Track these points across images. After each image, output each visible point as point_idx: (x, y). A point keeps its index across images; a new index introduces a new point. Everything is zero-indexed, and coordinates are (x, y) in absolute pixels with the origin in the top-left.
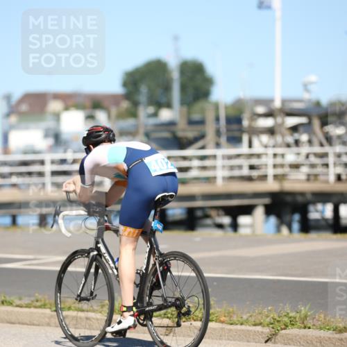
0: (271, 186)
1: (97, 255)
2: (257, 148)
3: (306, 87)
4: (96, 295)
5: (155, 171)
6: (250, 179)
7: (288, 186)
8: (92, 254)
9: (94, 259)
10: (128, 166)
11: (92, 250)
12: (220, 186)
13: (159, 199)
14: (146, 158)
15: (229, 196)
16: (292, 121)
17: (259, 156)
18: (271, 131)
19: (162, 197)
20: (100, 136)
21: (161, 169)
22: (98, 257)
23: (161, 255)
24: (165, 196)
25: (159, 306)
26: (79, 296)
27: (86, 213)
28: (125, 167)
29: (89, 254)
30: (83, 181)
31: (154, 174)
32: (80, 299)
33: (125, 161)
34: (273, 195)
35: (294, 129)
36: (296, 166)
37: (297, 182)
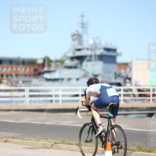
30: (86, 98)
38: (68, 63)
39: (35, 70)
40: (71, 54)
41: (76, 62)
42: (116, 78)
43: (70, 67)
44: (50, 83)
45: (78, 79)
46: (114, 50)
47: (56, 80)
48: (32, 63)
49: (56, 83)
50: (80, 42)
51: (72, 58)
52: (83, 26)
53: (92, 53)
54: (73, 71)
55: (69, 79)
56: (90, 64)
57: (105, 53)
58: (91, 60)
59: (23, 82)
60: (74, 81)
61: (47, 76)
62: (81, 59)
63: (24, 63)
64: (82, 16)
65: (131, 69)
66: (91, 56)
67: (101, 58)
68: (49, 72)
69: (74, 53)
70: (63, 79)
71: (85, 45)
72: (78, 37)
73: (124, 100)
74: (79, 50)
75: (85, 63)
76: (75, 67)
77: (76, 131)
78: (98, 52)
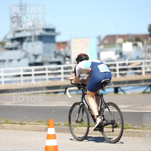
1: (82, 104)
4: (83, 120)
5: (102, 70)
8: (80, 104)
9: (81, 106)
10: (92, 69)
11: (80, 103)
13: (103, 82)
14: (99, 66)
19: (104, 81)
20: (82, 57)
21: (104, 70)
22: (83, 105)
23: (105, 104)
24: (106, 81)
25: (105, 124)
26: (77, 121)
27: (78, 88)
28: (90, 69)
29: (79, 104)
30: (76, 75)
31: (101, 72)
32: (77, 122)
33: (91, 67)
40: (11, 36)
41: (16, 43)
42: (56, 57)
43: (11, 49)
45: (19, 60)
46: (53, 30)
51: (13, 40)
53: (32, 34)
55: (11, 61)
56: (30, 44)
57: (44, 33)
58: (30, 41)
60: (15, 62)
62: (21, 40)
65: (70, 48)
66: (31, 37)
67: (40, 38)
69: (14, 35)
73: (64, 78)
74: (19, 32)
75: (25, 44)
76: (16, 49)
77: (19, 110)
78: (38, 33)
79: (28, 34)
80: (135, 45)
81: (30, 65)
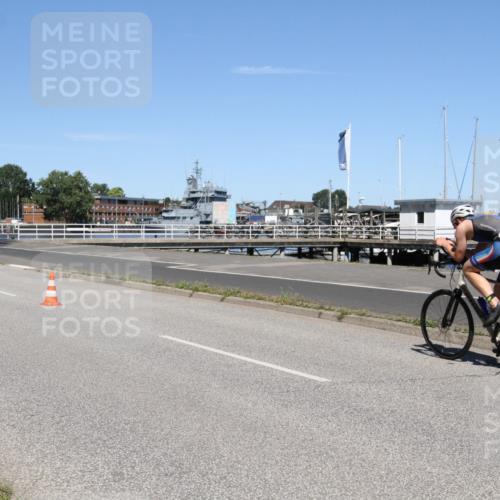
0: (341, 240)
2: (336, 225)
3: (360, 201)
6: (333, 237)
7: (347, 240)
12: (320, 239)
15: (325, 243)
16: (350, 215)
17: (337, 228)
18: (341, 218)
34: (340, 243)
35: (350, 218)
36: (351, 232)
37: (351, 239)
38: (184, 203)
39: (157, 210)
40: (187, 196)
41: (191, 202)
43: (185, 208)
44: (168, 221)
45: (192, 218)
46: (225, 193)
47: (173, 218)
48: (155, 203)
49: (173, 221)
50: (195, 186)
51: (188, 200)
52: (198, 171)
53: (205, 195)
54: (187, 211)
55: (185, 218)
56: (203, 205)
57: (216, 195)
58: (203, 202)
59: (145, 220)
60: (188, 219)
61: (165, 215)
62: (195, 200)
63: (146, 203)
64: (197, 163)
66: (203, 198)
68: (166, 211)
69: (189, 195)
70: (179, 218)
71: (199, 188)
72: (192, 181)
74: (194, 192)
75: (198, 204)
76: (190, 208)
78: (210, 195)
79: (201, 195)
80: (296, 211)
81: (201, 223)
